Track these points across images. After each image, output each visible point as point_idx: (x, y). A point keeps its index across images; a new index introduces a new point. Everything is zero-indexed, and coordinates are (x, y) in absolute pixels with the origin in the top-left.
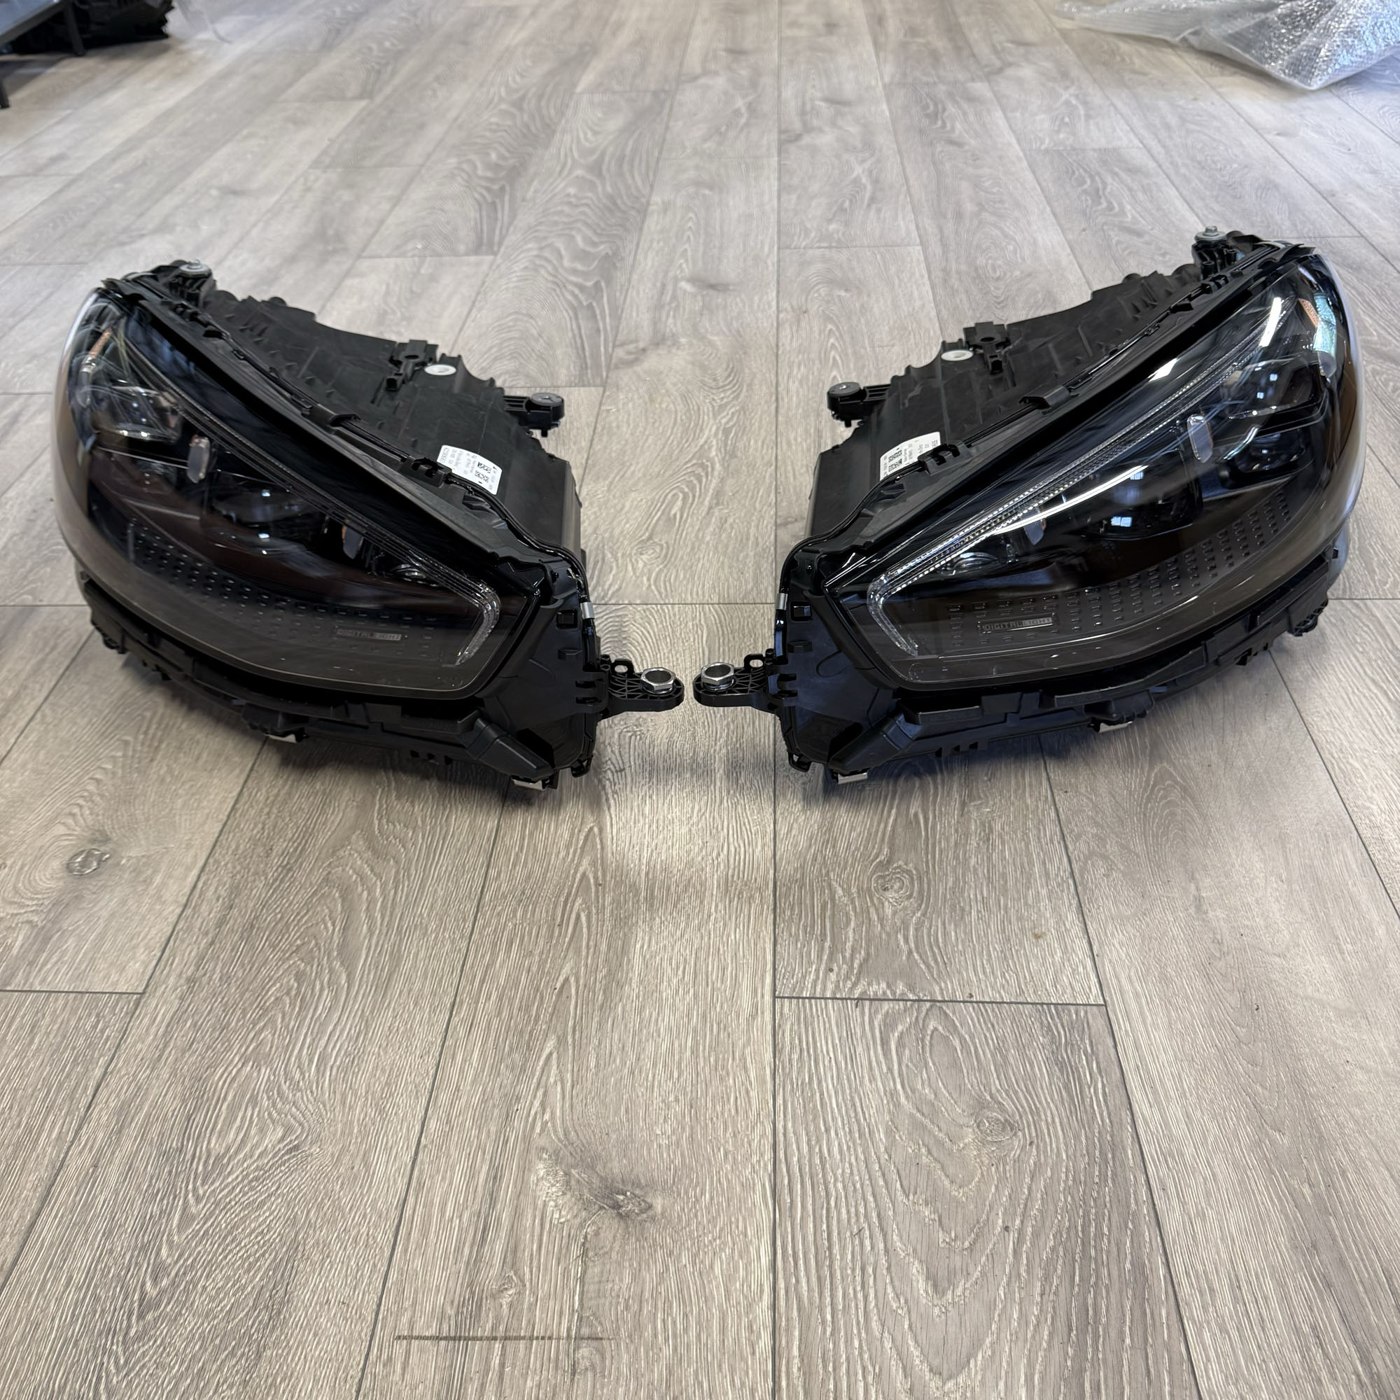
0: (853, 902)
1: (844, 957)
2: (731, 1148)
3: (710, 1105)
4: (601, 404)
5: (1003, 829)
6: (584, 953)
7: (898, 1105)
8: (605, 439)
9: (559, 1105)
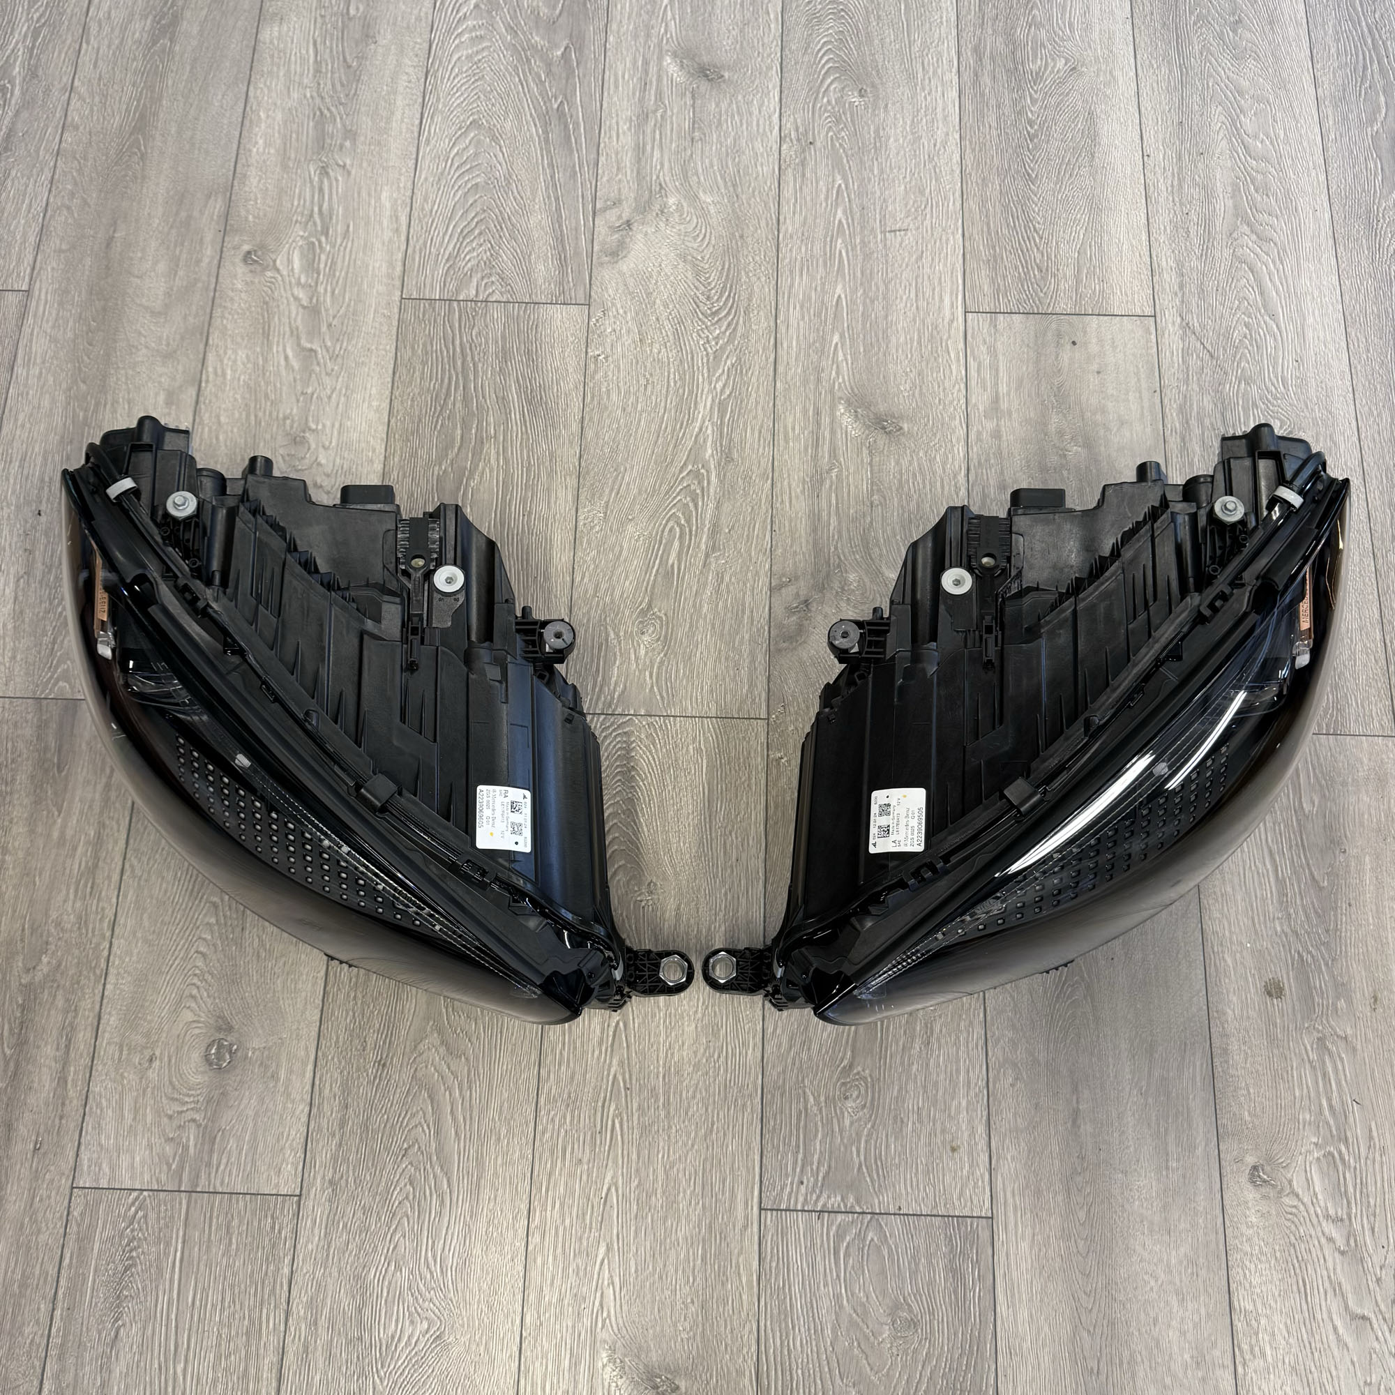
0: (821, 1110)
1: (812, 1169)
2: (730, 1342)
3: (715, 1306)
4: (587, 344)
6: (620, 1162)
7: (841, 1307)
8: (596, 415)
9: (612, 1304)
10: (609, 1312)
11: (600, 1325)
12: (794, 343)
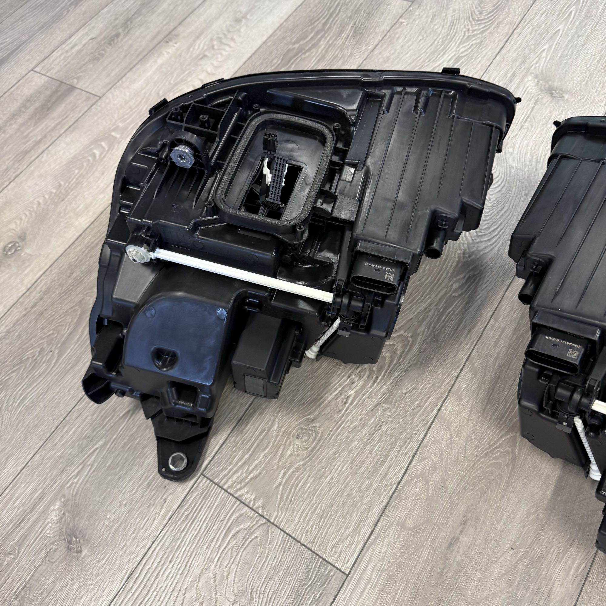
0: (277, 436)
1: (248, 469)
2: (128, 544)
3: (136, 516)
4: (401, 17)
5: (386, 431)
7: (208, 568)
8: (385, 46)
9: (83, 477)
10: (78, 480)
11: (68, 485)
12: (518, 43)
